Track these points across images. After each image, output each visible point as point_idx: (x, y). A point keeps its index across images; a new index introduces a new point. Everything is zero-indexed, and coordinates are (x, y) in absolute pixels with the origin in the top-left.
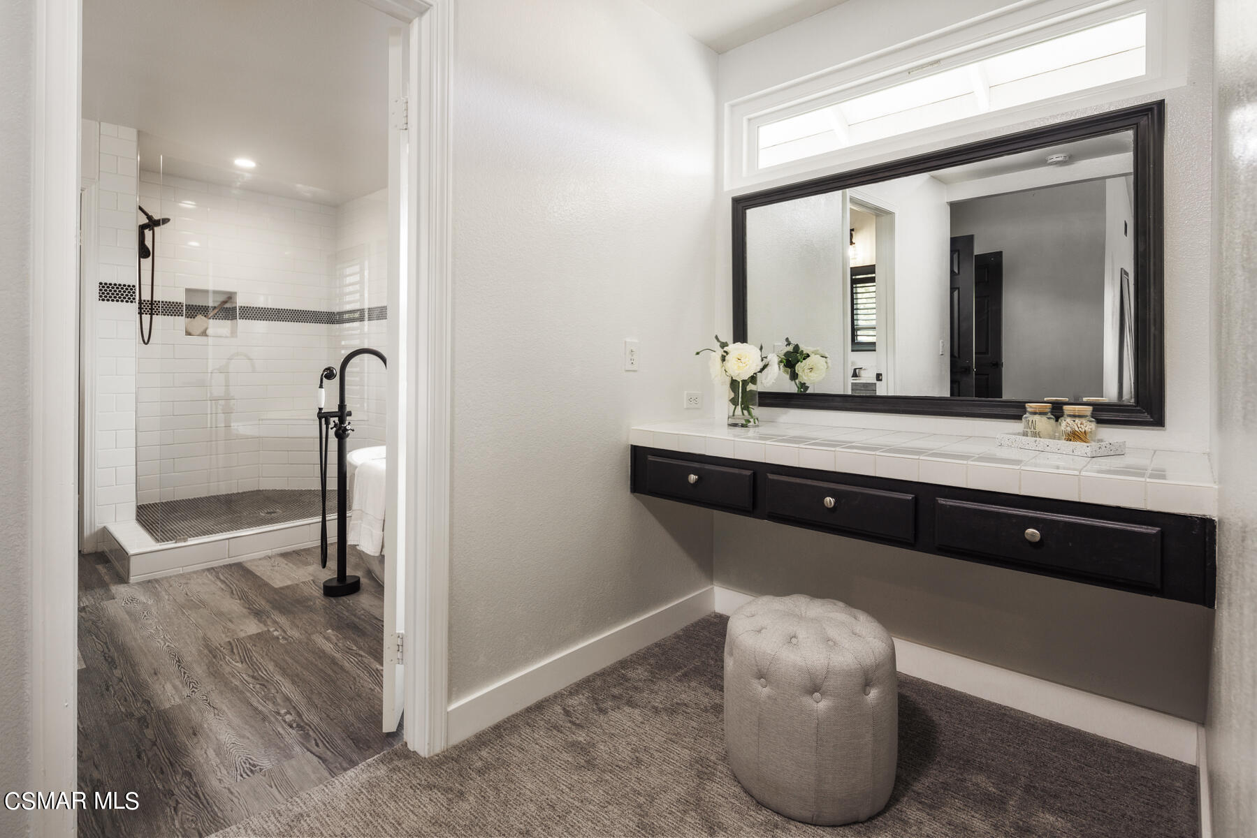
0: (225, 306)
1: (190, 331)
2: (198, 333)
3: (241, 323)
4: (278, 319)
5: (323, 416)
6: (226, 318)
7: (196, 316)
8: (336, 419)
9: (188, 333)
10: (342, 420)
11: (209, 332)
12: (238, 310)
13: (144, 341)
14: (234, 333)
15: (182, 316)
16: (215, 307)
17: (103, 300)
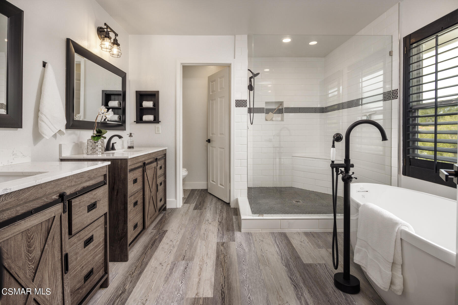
0: (279, 108)
1: (267, 119)
2: (270, 119)
3: (285, 115)
4: (300, 112)
5: (334, 166)
6: (279, 113)
7: (269, 113)
8: (343, 169)
9: (266, 120)
10: (347, 170)
11: (274, 119)
12: (284, 109)
13: (251, 123)
14: (282, 120)
15: (264, 113)
16: (276, 109)
17: (237, 107)
